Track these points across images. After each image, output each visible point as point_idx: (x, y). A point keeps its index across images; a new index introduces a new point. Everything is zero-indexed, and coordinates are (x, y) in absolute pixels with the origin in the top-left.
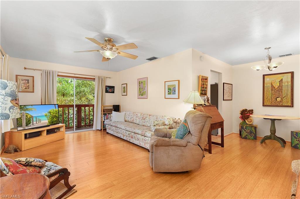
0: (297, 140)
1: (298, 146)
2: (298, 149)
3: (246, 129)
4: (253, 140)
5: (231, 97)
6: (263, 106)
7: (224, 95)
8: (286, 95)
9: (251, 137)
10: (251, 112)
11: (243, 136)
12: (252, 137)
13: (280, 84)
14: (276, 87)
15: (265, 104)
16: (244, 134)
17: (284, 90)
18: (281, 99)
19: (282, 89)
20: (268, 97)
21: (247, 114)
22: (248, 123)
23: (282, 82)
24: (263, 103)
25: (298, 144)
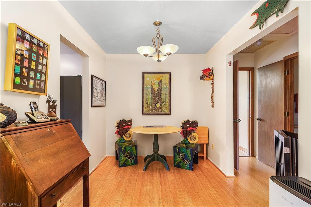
0: (180, 157)
1: (181, 164)
2: (180, 168)
3: (125, 151)
4: (133, 165)
5: (104, 100)
6: (143, 114)
7: (93, 96)
8: (164, 99)
9: (131, 161)
10: (130, 122)
11: (122, 163)
12: (133, 162)
13: (159, 86)
14: (156, 90)
15: (145, 112)
16: (123, 158)
17: (162, 94)
18: (161, 105)
19: (161, 93)
20: (148, 102)
21: (125, 126)
22: (126, 139)
23: (161, 84)
24: (143, 110)
25: (180, 162)
